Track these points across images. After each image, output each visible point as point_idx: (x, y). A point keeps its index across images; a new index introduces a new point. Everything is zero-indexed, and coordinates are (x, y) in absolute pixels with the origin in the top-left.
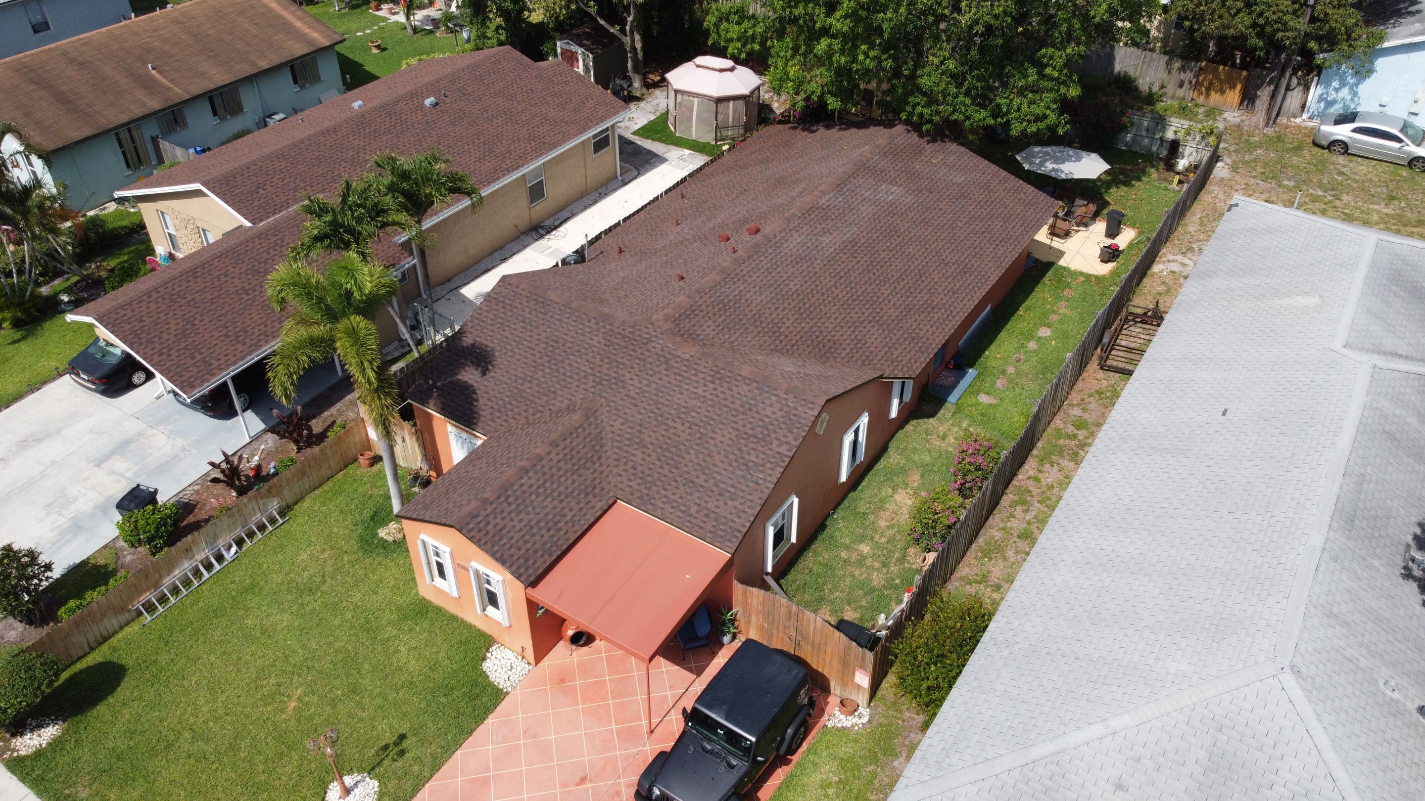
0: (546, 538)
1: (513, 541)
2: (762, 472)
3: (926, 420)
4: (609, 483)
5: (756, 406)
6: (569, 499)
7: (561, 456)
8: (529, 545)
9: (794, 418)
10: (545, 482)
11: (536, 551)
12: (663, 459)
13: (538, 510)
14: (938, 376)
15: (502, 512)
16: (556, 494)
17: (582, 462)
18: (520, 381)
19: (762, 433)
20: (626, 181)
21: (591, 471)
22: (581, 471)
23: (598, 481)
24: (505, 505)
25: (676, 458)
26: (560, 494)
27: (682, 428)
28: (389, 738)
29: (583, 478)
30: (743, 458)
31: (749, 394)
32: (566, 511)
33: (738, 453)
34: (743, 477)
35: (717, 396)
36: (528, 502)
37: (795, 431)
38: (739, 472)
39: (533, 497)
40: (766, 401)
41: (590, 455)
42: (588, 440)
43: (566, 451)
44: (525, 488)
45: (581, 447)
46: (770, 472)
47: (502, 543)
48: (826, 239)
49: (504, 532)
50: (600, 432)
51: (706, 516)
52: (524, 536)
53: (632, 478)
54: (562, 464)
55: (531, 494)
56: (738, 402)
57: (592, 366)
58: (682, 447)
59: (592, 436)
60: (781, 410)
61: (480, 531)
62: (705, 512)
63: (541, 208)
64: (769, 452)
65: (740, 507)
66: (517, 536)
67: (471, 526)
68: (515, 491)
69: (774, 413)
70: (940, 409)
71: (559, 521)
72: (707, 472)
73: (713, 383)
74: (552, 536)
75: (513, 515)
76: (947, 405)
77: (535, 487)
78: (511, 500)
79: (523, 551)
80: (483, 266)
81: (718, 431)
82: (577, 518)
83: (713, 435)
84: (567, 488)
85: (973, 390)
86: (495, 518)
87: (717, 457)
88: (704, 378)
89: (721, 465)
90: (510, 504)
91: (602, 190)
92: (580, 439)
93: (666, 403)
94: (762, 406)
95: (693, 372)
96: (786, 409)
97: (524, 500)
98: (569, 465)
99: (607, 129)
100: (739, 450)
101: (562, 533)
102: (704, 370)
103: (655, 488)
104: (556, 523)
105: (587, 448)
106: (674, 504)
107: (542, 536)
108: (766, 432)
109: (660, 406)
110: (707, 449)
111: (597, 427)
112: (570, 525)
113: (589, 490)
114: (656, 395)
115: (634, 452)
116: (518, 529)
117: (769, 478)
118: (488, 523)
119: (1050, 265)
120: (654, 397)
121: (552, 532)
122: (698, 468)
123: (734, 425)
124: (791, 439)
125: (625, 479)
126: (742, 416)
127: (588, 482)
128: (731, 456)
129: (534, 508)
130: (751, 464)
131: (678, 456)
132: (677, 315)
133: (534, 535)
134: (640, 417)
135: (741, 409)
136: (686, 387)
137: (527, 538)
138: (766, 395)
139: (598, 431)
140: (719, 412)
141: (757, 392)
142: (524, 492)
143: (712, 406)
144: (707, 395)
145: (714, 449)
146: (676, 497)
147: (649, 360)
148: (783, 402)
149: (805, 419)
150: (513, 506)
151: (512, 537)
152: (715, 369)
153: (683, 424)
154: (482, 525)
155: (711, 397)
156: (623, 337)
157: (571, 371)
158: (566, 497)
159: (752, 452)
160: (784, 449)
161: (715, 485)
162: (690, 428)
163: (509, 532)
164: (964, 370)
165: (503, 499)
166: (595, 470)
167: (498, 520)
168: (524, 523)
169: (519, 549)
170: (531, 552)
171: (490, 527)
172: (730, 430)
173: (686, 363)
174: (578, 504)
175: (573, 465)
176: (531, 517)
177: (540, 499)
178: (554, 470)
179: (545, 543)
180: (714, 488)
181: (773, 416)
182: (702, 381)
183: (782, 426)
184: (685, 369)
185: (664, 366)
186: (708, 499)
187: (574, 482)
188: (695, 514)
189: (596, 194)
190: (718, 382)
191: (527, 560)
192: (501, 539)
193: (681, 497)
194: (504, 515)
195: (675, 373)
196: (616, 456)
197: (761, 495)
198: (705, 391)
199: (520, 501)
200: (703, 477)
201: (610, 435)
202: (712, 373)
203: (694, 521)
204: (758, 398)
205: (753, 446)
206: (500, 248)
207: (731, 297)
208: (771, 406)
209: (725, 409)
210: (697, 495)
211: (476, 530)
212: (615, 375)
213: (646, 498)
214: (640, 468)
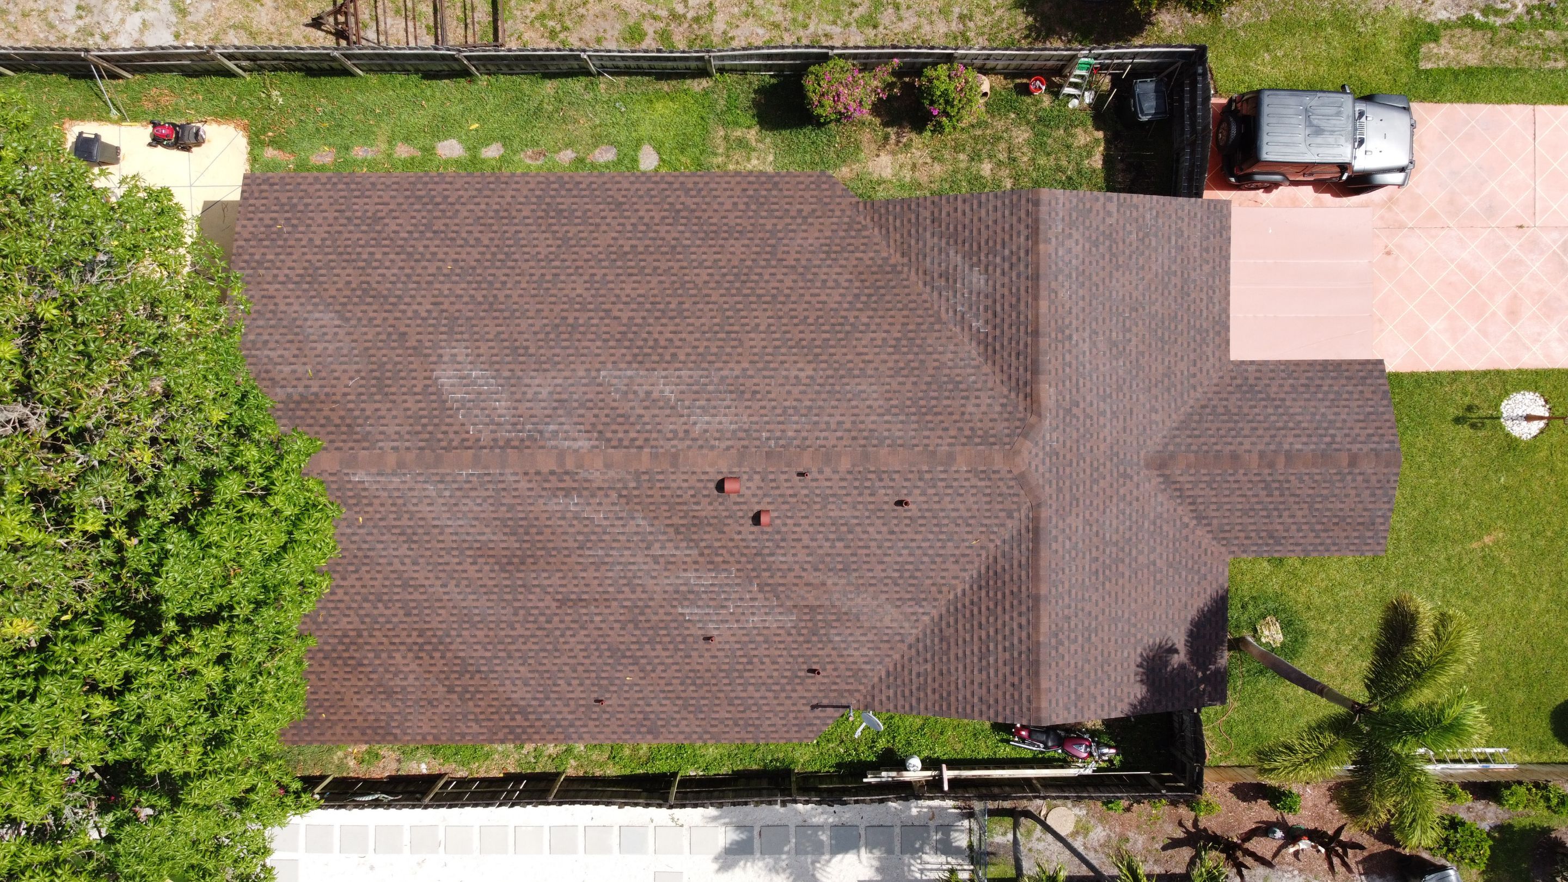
0: (1329, 382)
1: (1360, 403)
2: (1144, 217)
4: (1222, 377)
5: (1077, 268)
6: (1273, 396)
7: (1239, 439)
8: (1350, 388)
9: (1074, 215)
10: (1279, 429)
11: (1348, 378)
12: (1173, 337)
13: (1313, 410)
15: (1346, 435)
16: (1281, 410)
17: (1226, 418)
18: (1158, 576)
19: (1104, 243)
21: (1225, 403)
22: (1235, 411)
23: (1229, 389)
24: (1338, 439)
25: (1167, 324)
26: (1277, 407)
27: (1134, 339)
28: (1466, 431)
29: (1239, 403)
30: (1137, 248)
31: (1067, 284)
32: (1286, 389)
33: (1134, 256)
34: (1156, 236)
35: (1084, 321)
36: (1314, 425)
37: (1088, 206)
38: (1154, 243)
39: (1304, 425)
40: (1067, 259)
41: (1210, 418)
42: (1196, 432)
43: (1230, 440)
44: (1305, 439)
45: (1210, 432)
46: (1141, 209)
47: (1372, 410)
48: (669, 392)
49: (1361, 417)
50: (1178, 429)
51: (1207, 250)
52: (1346, 400)
53: (1204, 357)
54: (1246, 432)
55: (1304, 429)
56: (1081, 292)
57: (1108, 502)
58: (1153, 326)
59: (1188, 432)
60: (1070, 235)
61: (1383, 435)
62: (1205, 254)
64: (1121, 223)
65: (1186, 220)
66: (1354, 404)
67: (1387, 446)
68: (1315, 444)
69: (1077, 243)
71: (1302, 385)
72: (1166, 279)
73: (1070, 337)
74: (1322, 378)
75: (1339, 425)
77: (1293, 432)
78: (1328, 439)
79: (1360, 388)
81: (1121, 294)
82: (1283, 375)
83: (1127, 298)
84: (1266, 407)
86: (1358, 435)
87: (1147, 278)
88: (1070, 352)
89: (1154, 268)
90: (1333, 436)
92: (1202, 440)
93: (1114, 378)
94: (1074, 262)
95: (1067, 370)
96: (1067, 231)
97: (1317, 428)
98: (1240, 425)
100: (1130, 257)
101: (1310, 374)
102: (1060, 358)
103: (1205, 325)
104: (1307, 386)
105: (1206, 425)
106: (1211, 292)
107: (1330, 386)
108: (1101, 239)
109: (1121, 382)
110: (1144, 295)
111: (1175, 437)
112: (1295, 375)
113: (1244, 388)
114: (1111, 397)
115: (1179, 374)
116: (1346, 410)
117: (1148, 206)
118: (1369, 435)
120: (1114, 396)
121: (1318, 382)
122: (1166, 292)
123: (1107, 281)
124: (1099, 205)
125: (1209, 364)
126: (1094, 278)
127: (1239, 396)
128: (1141, 262)
129: (1314, 414)
130: (1141, 235)
131: (1163, 323)
132: (997, 447)
133: (1337, 393)
134: (1141, 396)
135: (1087, 283)
136: (1088, 365)
137: (1345, 396)
138: (1060, 264)
139: (1177, 432)
140: (1100, 307)
141: (1060, 278)
142: (1310, 436)
143: (1097, 319)
144: (1086, 334)
145: (1140, 287)
146: (1204, 297)
147: (1075, 435)
148: (1060, 238)
149: (1071, 202)
150: (1331, 431)
151: (1359, 407)
152: (1053, 346)
153: (1130, 340)
154: (1376, 439)
155: (1088, 328)
156: (1059, 490)
157: (1124, 523)
158: (1274, 400)
159: (1128, 241)
160: (1113, 207)
161: (1175, 262)
162: (1130, 330)
163: (1357, 414)
165: (1334, 446)
166: (1221, 399)
167: (1357, 431)
168: (1336, 410)
169: (1362, 392)
170: (1354, 382)
171: (1371, 431)
172: (1114, 281)
173: (1060, 387)
174: (1269, 385)
175: (1236, 422)
176: (1323, 410)
177: (1299, 418)
178: (1260, 432)
179: (1335, 378)
180: (1179, 260)
181: (1081, 241)
182: (1074, 351)
183: (1087, 224)
184: (1067, 383)
185: (1075, 410)
186: (1192, 260)
187: (1251, 407)
188: (1211, 264)
190: (1067, 332)
191: (1365, 378)
192: (1370, 413)
193: (1201, 290)
194: (1347, 431)
195: (1078, 391)
196: (1192, 392)
197: (1167, 204)
198: (1084, 341)
199: (1321, 432)
200: (1174, 280)
201: (1174, 416)
202: (1060, 346)
203: (1217, 260)
204: (1067, 272)
205: (1121, 244)
207: (902, 418)
208: (1070, 251)
209: (1094, 302)
210: (1193, 275)
211: (1386, 438)
212: (1108, 463)
213: (1217, 328)
214: (1192, 356)
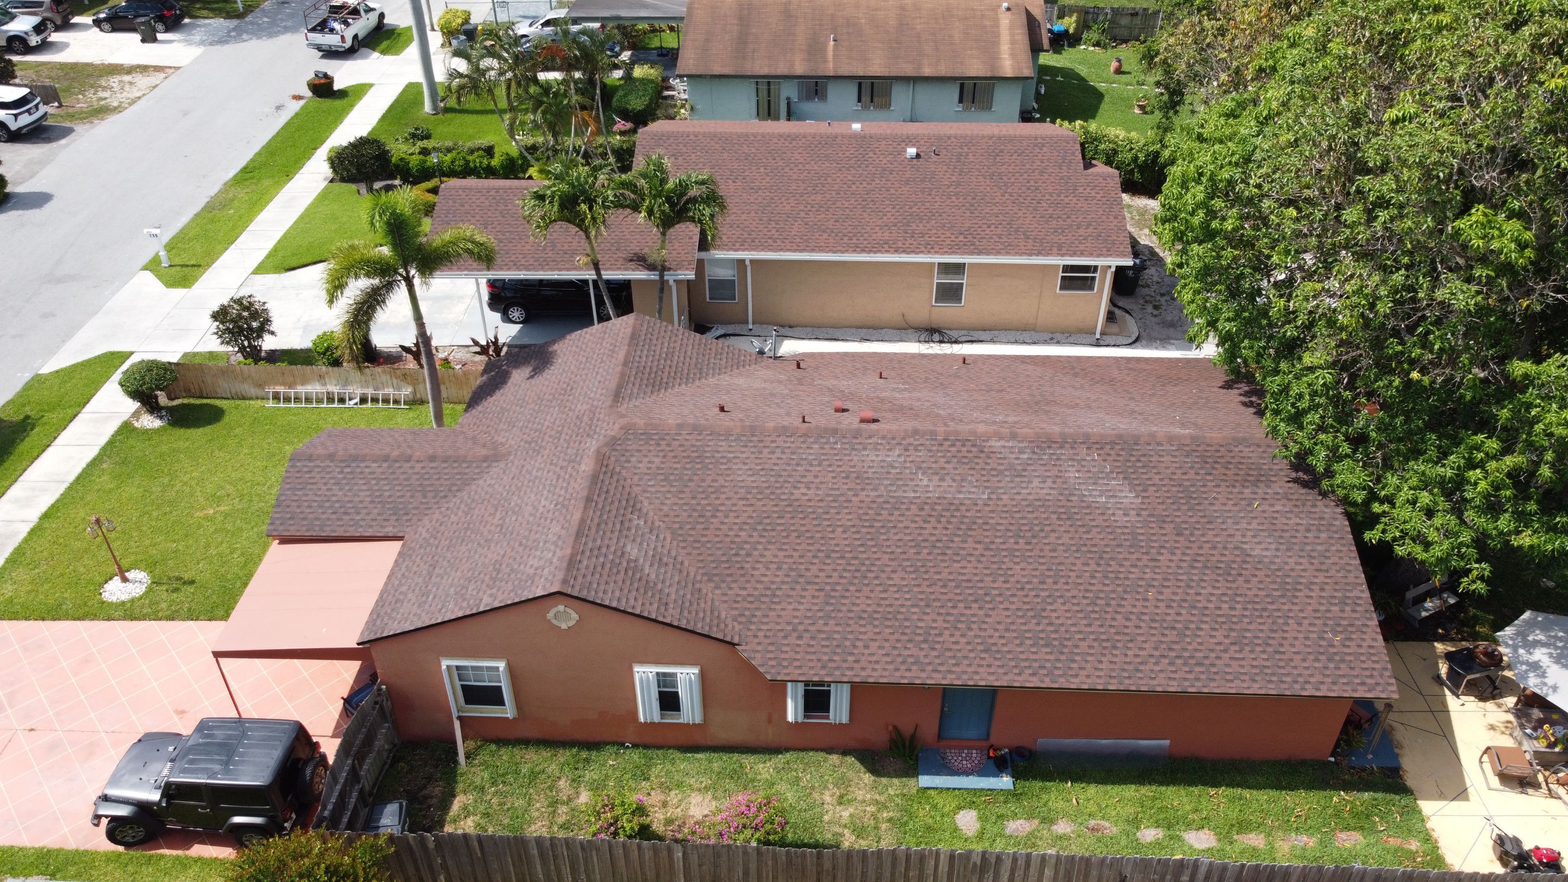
3: (863, 769)
14: (961, 748)
20: (1102, 342)
41: (443, 487)
48: (924, 480)
50: (474, 477)
57: (551, 425)
59: (465, 478)
63: (946, 313)
70: (897, 776)
76: (911, 782)
80: (838, 334)
85: (971, 799)
91: (1058, 336)
93: (522, 493)
99: (1096, 268)
111: (480, 471)
115: (460, 512)
119: (1404, 790)
127: (410, 506)
134: (501, 490)
139: (478, 474)
156: (591, 418)
157: (541, 419)
158: (379, 503)
164: (1002, 772)
189: (1047, 336)
196: (452, 505)
201: (475, 486)
206: (875, 328)
207: (718, 455)
